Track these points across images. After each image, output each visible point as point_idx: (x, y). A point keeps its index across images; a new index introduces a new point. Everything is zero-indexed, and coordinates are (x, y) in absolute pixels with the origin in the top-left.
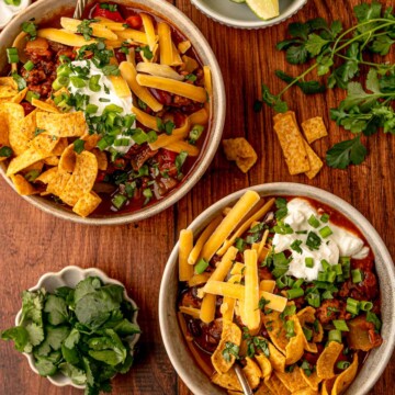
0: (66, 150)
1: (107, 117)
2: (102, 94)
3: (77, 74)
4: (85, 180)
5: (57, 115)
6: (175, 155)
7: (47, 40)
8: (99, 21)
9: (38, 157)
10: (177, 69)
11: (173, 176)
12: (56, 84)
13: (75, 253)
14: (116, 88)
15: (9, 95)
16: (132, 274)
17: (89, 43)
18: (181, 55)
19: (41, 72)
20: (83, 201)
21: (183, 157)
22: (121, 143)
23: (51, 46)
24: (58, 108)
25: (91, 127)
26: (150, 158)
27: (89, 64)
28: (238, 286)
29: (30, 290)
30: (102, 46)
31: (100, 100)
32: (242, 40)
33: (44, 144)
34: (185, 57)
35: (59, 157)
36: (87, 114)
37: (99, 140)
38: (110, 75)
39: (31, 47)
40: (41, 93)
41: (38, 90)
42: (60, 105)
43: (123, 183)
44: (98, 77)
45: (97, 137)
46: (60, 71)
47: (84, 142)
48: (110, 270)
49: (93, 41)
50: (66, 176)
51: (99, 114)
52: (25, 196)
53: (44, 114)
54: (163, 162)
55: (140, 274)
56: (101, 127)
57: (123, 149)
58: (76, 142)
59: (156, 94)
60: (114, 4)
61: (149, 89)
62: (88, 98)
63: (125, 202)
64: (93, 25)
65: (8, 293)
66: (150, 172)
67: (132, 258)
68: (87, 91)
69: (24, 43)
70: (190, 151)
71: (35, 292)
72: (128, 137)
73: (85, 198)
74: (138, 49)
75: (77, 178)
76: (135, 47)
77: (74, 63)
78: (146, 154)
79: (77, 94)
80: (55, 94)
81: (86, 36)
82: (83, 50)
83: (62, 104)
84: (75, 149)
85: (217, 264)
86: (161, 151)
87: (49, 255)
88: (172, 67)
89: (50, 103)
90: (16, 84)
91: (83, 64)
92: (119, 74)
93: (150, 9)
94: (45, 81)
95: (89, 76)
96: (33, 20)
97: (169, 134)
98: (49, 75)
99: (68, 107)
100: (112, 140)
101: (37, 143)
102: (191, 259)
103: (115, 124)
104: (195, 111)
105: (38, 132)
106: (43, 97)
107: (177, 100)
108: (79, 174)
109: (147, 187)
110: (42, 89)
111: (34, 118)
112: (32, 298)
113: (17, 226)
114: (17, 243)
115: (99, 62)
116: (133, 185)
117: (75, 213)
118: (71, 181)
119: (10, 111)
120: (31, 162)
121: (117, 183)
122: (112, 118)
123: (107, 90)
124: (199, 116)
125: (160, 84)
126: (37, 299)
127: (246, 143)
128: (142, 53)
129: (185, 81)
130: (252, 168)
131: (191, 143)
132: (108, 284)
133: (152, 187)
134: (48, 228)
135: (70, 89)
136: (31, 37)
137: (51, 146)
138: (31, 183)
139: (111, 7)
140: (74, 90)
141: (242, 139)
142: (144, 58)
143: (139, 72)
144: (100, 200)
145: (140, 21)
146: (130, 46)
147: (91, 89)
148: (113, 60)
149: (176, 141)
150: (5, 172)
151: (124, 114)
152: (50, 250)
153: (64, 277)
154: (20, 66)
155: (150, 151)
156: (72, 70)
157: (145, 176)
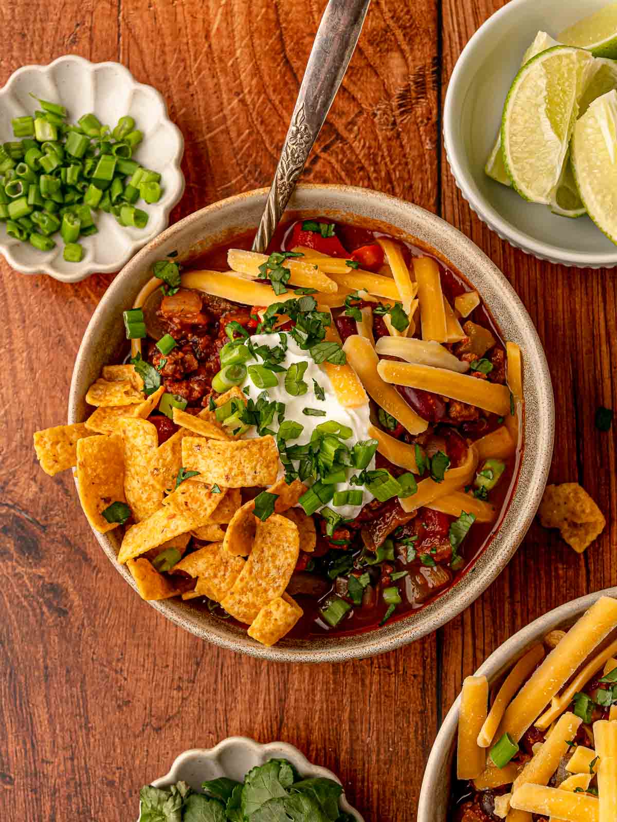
0: (238, 513)
1: (322, 448)
2: (311, 401)
3: (261, 361)
4: (273, 572)
5: (223, 443)
6: (449, 520)
7: (199, 294)
8: (300, 256)
9: (181, 526)
10: (453, 348)
11: (443, 562)
12: (219, 381)
13: (239, 707)
14: (337, 388)
15: (127, 401)
16: (352, 752)
17: (283, 300)
18: (462, 321)
19: (189, 357)
20: (268, 614)
21: (465, 525)
22: (347, 499)
23: (208, 305)
24: (223, 429)
25: (289, 468)
26: (400, 526)
27: (284, 341)
28: (584, 796)
29: (155, 783)
30: (309, 305)
31: (306, 411)
32: (571, 289)
33: (195, 500)
34: (470, 324)
35: (224, 527)
36: (282, 442)
37: (303, 493)
38: (325, 363)
39: (171, 307)
40: (188, 397)
41: (183, 391)
42: (227, 422)
43: (342, 575)
44: (303, 366)
45: (299, 488)
46: (228, 356)
47: (276, 496)
48: (309, 743)
49: (291, 296)
50: (235, 562)
51: (304, 440)
52: (153, 603)
53: (197, 441)
54: (424, 535)
55: (369, 752)
56: (308, 466)
57: (350, 511)
58: (260, 498)
59: (414, 399)
60: (329, 221)
61: (401, 389)
62: (282, 407)
63: (347, 614)
64: (289, 264)
65: (111, 784)
66: (397, 553)
67: (352, 721)
68: (280, 395)
69: (157, 299)
70: (478, 511)
71: (164, 788)
72: (362, 488)
73: (272, 607)
74: (378, 311)
75: (257, 567)
76: (373, 305)
77: (255, 338)
78: (393, 519)
79: (261, 400)
80: (218, 401)
81: (277, 286)
82: (273, 313)
83: (233, 420)
84: (257, 511)
85: (536, 746)
86: (422, 512)
87: (191, 710)
88: (444, 344)
89: (207, 418)
90: (139, 380)
91: (273, 340)
92: (344, 361)
93: (399, 231)
94: (196, 373)
95: (286, 365)
96: (174, 254)
97: (439, 480)
98: (202, 361)
99: (244, 427)
100: (331, 491)
101: (181, 499)
102: (484, 737)
103: (337, 461)
104: (487, 432)
105: (185, 475)
106: (194, 406)
107: (455, 410)
108: (260, 560)
109: (391, 584)
110: (192, 390)
111: (176, 449)
112: (160, 801)
113: (131, 651)
114: (130, 685)
115: (305, 336)
116: (364, 580)
117: (250, 638)
118: (244, 573)
119: (130, 434)
120: (169, 535)
121: (331, 574)
122: (331, 449)
123: (320, 393)
124: (495, 443)
125: (424, 380)
126: (170, 804)
127: (583, 494)
128: (387, 318)
129: (469, 372)
130: (593, 543)
131: (480, 496)
132: (308, 777)
133: (400, 584)
134: (189, 657)
135: (247, 390)
136: (170, 288)
137: (210, 506)
138: (165, 574)
139: (323, 227)
140: (255, 392)
141: (574, 486)
142: (392, 329)
143: (381, 357)
144: (300, 612)
145: (380, 254)
146: (363, 304)
147: (289, 389)
148: (331, 332)
149: (451, 494)
150: (117, 553)
151: (354, 441)
152: (193, 700)
153: (221, 758)
154: (148, 343)
155: (401, 512)
156: (252, 353)
157: (387, 562)
